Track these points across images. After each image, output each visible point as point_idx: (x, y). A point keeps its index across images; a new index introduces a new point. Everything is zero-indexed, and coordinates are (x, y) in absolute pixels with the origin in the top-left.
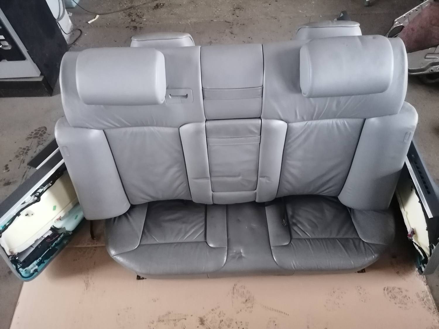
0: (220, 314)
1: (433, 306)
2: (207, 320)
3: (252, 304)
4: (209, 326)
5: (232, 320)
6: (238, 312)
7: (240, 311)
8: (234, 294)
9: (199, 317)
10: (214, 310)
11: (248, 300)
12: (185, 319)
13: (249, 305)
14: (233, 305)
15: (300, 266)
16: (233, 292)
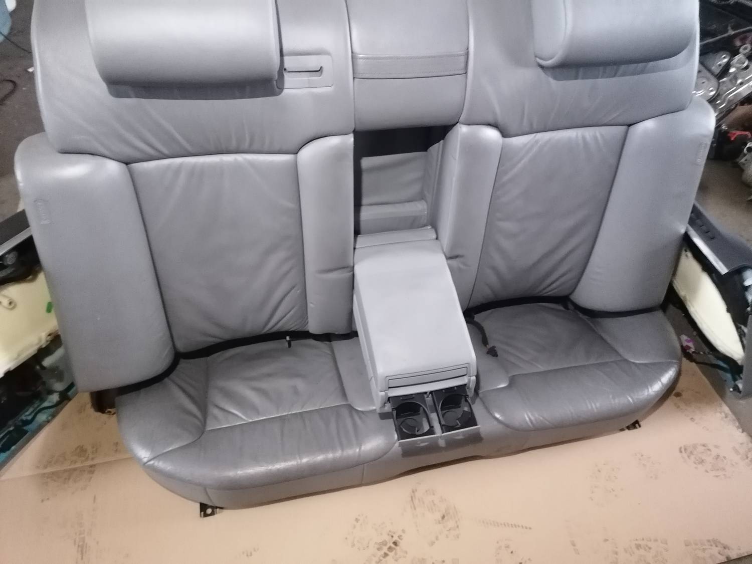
0: (396, 554)
3: (456, 522)
6: (432, 543)
7: (435, 540)
8: (415, 509)
11: (447, 515)
13: (451, 524)
14: (418, 530)
15: (541, 418)
16: (412, 506)
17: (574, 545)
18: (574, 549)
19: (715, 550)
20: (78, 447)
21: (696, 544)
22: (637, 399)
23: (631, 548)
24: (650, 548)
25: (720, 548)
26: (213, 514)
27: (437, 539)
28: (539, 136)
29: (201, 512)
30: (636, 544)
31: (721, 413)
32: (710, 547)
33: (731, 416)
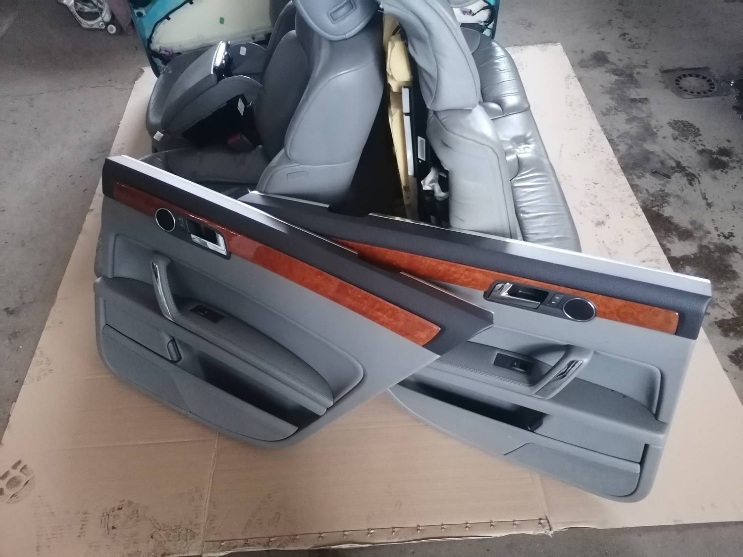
0: (584, 206)
2: (596, 218)
3: (561, 175)
4: (603, 215)
5: (587, 194)
6: (575, 188)
10: (580, 212)
12: (604, 242)
19: (571, 80)
21: (568, 85)
23: (572, 109)
24: (572, 102)
27: (572, 186)
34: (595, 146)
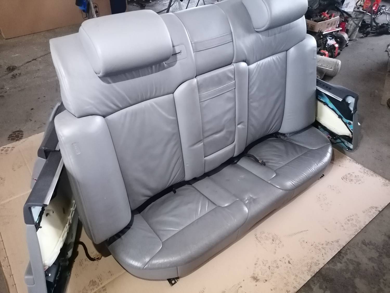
0: (263, 263)
1: (372, 173)
2: (258, 275)
3: (279, 240)
4: (264, 278)
5: (275, 261)
6: (275, 253)
7: (275, 251)
8: (260, 242)
9: (250, 277)
10: (257, 264)
11: (274, 239)
12: (241, 287)
13: (278, 242)
14: (266, 250)
15: (296, 182)
16: (259, 242)
17: (326, 230)
18: (328, 231)
19: (374, 210)
20: (90, 282)
21: (367, 211)
22: (325, 162)
23: (346, 222)
24: (353, 219)
25: (375, 209)
26: (175, 282)
27: (276, 250)
28: (258, 62)
29: (170, 284)
30: (347, 220)
31: (348, 160)
32: (372, 210)
33: (352, 160)
34: (323, 248)
